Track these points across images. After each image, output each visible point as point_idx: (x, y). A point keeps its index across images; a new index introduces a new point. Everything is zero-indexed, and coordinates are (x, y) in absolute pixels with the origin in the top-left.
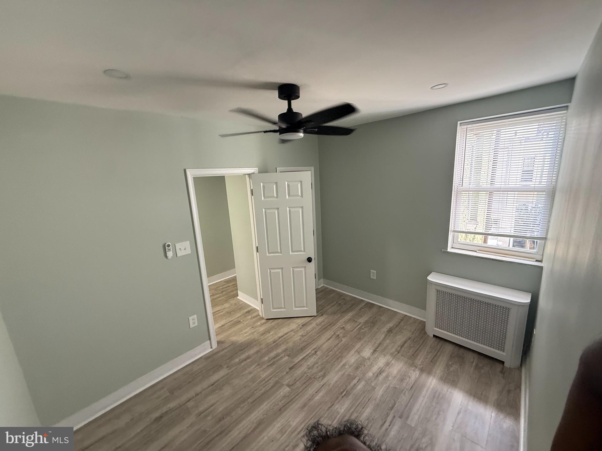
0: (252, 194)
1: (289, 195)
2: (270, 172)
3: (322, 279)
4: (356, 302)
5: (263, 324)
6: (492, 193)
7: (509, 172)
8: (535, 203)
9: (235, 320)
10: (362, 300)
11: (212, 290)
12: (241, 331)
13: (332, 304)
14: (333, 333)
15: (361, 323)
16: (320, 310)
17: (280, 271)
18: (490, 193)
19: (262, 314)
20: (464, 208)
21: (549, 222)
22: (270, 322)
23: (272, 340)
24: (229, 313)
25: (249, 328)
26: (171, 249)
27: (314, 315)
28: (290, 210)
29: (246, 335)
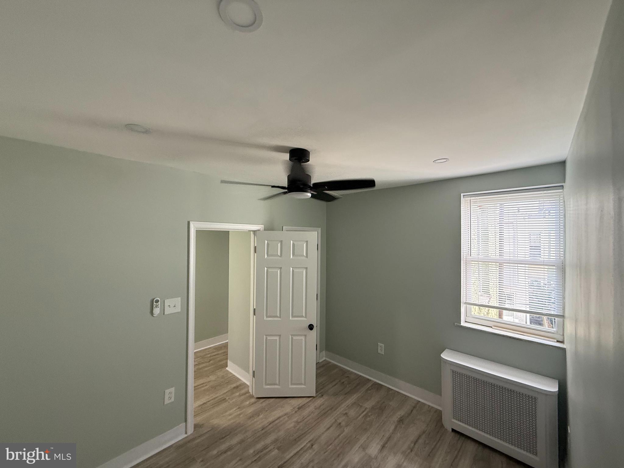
0: (255, 251)
1: (293, 255)
2: (276, 231)
3: (324, 352)
4: (362, 382)
5: (252, 404)
6: (501, 264)
7: (516, 246)
8: (546, 280)
9: (220, 398)
10: (368, 379)
11: (198, 357)
12: (226, 412)
13: (334, 383)
14: (334, 420)
15: (367, 408)
16: (320, 389)
17: (277, 338)
18: (499, 264)
19: (253, 392)
20: (475, 278)
21: (564, 298)
22: (260, 402)
23: (260, 426)
24: (214, 388)
25: (235, 409)
26: (159, 305)
27: (312, 396)
28: (293, 271)
29: (230, 417)
